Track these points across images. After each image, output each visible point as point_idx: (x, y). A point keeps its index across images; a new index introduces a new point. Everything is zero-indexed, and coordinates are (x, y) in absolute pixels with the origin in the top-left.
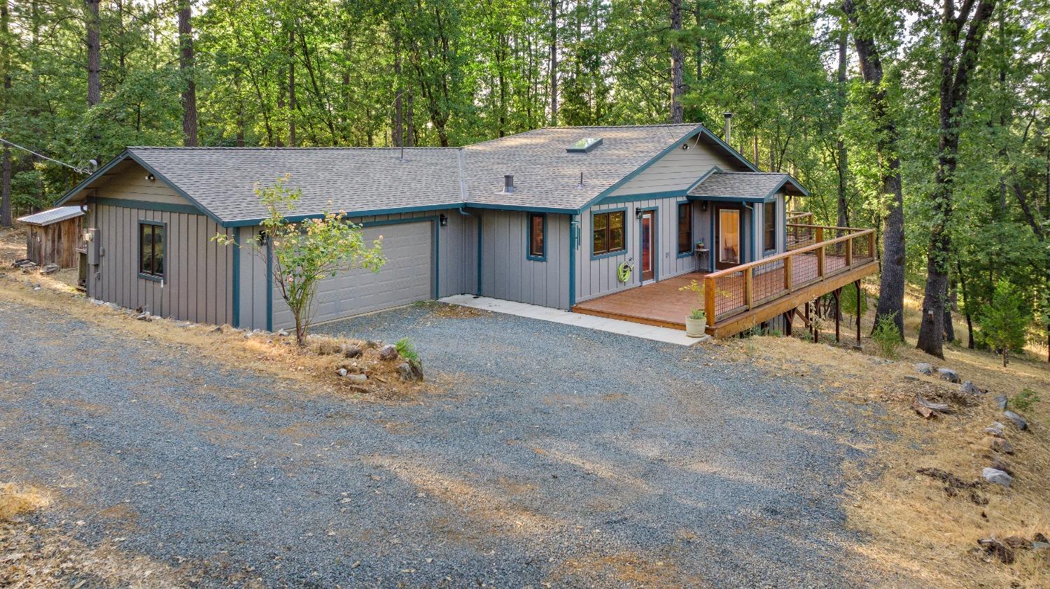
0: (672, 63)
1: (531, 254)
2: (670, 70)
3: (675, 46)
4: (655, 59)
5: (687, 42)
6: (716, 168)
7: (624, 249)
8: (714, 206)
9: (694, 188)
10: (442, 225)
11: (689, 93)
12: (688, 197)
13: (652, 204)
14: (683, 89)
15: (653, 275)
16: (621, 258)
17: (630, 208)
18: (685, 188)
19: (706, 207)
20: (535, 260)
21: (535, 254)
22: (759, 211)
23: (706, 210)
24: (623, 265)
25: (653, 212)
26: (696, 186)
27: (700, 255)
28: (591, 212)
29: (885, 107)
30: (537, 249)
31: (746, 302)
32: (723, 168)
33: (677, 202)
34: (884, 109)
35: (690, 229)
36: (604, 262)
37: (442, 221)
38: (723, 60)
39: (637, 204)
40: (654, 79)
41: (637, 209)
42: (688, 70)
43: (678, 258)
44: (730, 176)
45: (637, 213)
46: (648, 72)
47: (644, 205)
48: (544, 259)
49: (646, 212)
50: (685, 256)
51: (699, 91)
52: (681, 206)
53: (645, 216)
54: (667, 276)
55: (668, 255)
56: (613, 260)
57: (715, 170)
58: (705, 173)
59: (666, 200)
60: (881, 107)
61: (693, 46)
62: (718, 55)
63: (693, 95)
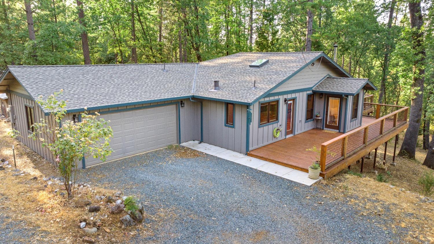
0: (308, 19)
1: (227, 124)
2: (306, 23)
3: (310, 10)
4: (300, 17)
5: (316, 8)
6: (328, 75)
7: (277, 120)
8: (326, 96)
9: (316, 86)
10: (182, 106)
11: (315, 34)
12: (313, 91)
13: (293, 96)
14: (312, 31)
15: (292, 132)
16: (275, 125)
17: (281, 98)
18: (311, 86)
19: (322, 96)
20: (228, 127)
21: (229, 124)
22: (350, 99)
23: (322, 98)
24: (276, 129)
25: (294, 100)
26: (317, 85)
27: (317, 120)
28: (259, 102)
29: (421, 41)
30: (230, 121)
31: (343, 155)
32: (332, 75)
33: (307, 94)
34: (421, 42)
35: (313, 107)
36: (266, 128)
37: (181, 104)
38: (332, 17)
39: (285, 96)
40: (298, 26)
41: (285, 99)
42: (315, 22)
43: (306, 122)
44: (335, 80)
45: (285, 101)
46: (296, 23)
47: (289, 96)
48: (234, 127)
49: (290, 100)
50: (309, 121)
51: (320, 33)
52: (309, 96)
53: (289, 102)
54: (299, 132)
55: (300, 121)
56: (271, 127)
57: (328, 76)
58: (323, 78)
59: (301, 93)
60: (419, 41)
61: (318, 10)
62: (329, 15)
63: (317, 35)
